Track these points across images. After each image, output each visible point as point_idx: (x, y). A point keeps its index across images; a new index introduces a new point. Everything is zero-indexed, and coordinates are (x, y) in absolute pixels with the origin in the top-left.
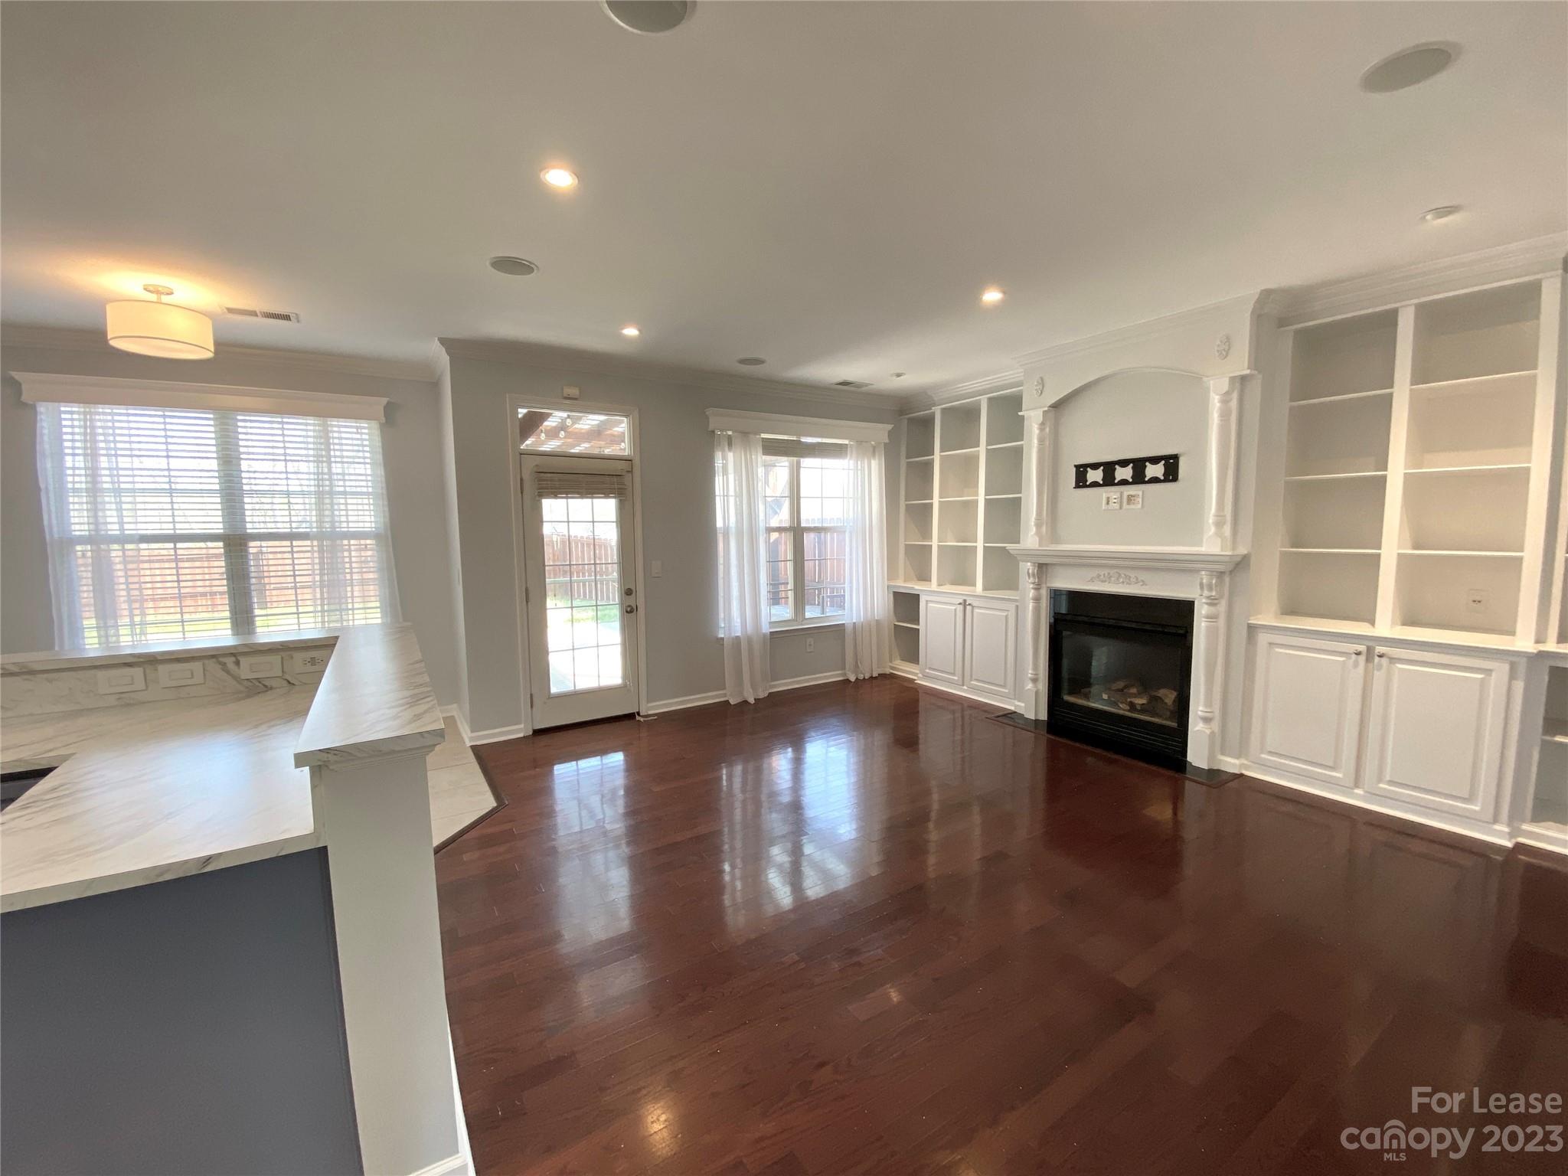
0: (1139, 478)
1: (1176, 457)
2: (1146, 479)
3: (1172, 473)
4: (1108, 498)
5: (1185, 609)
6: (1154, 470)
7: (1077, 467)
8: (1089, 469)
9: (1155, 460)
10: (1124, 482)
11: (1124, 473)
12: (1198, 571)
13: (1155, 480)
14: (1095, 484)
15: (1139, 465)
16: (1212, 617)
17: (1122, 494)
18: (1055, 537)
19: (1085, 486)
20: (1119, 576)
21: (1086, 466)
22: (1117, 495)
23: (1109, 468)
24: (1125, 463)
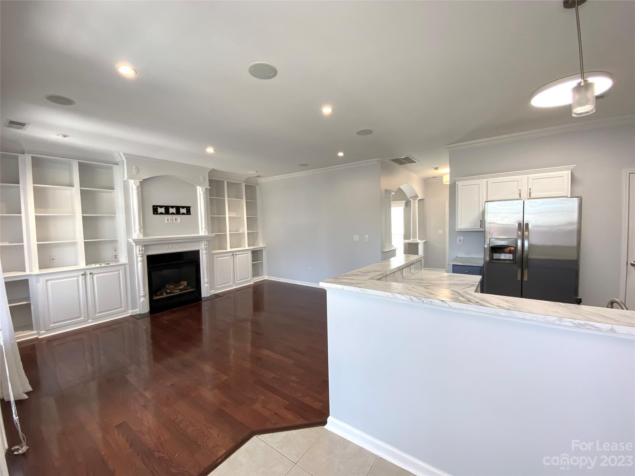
0: (178, 213)
1: (189, 207)
2: (181, 213)
3: (188, 212)
4: (168, 219)
5: (197, 253)
6: (183, 211)
7: (154, 206)
8: (158, 207)
9: (183, 207)
10: (173, 214)
11: (172, 210)
12: (202, 241)
13: (183, 214)
14: (161, 213)
15: (178, 208)
16: (206, 253)
17: (173, 218)
18: (145, 234)
19: (157, 214)
20: (177, 245)
21: (157, 206)
22: (171, 218)
23: (167, 208)
24: (172, 207)
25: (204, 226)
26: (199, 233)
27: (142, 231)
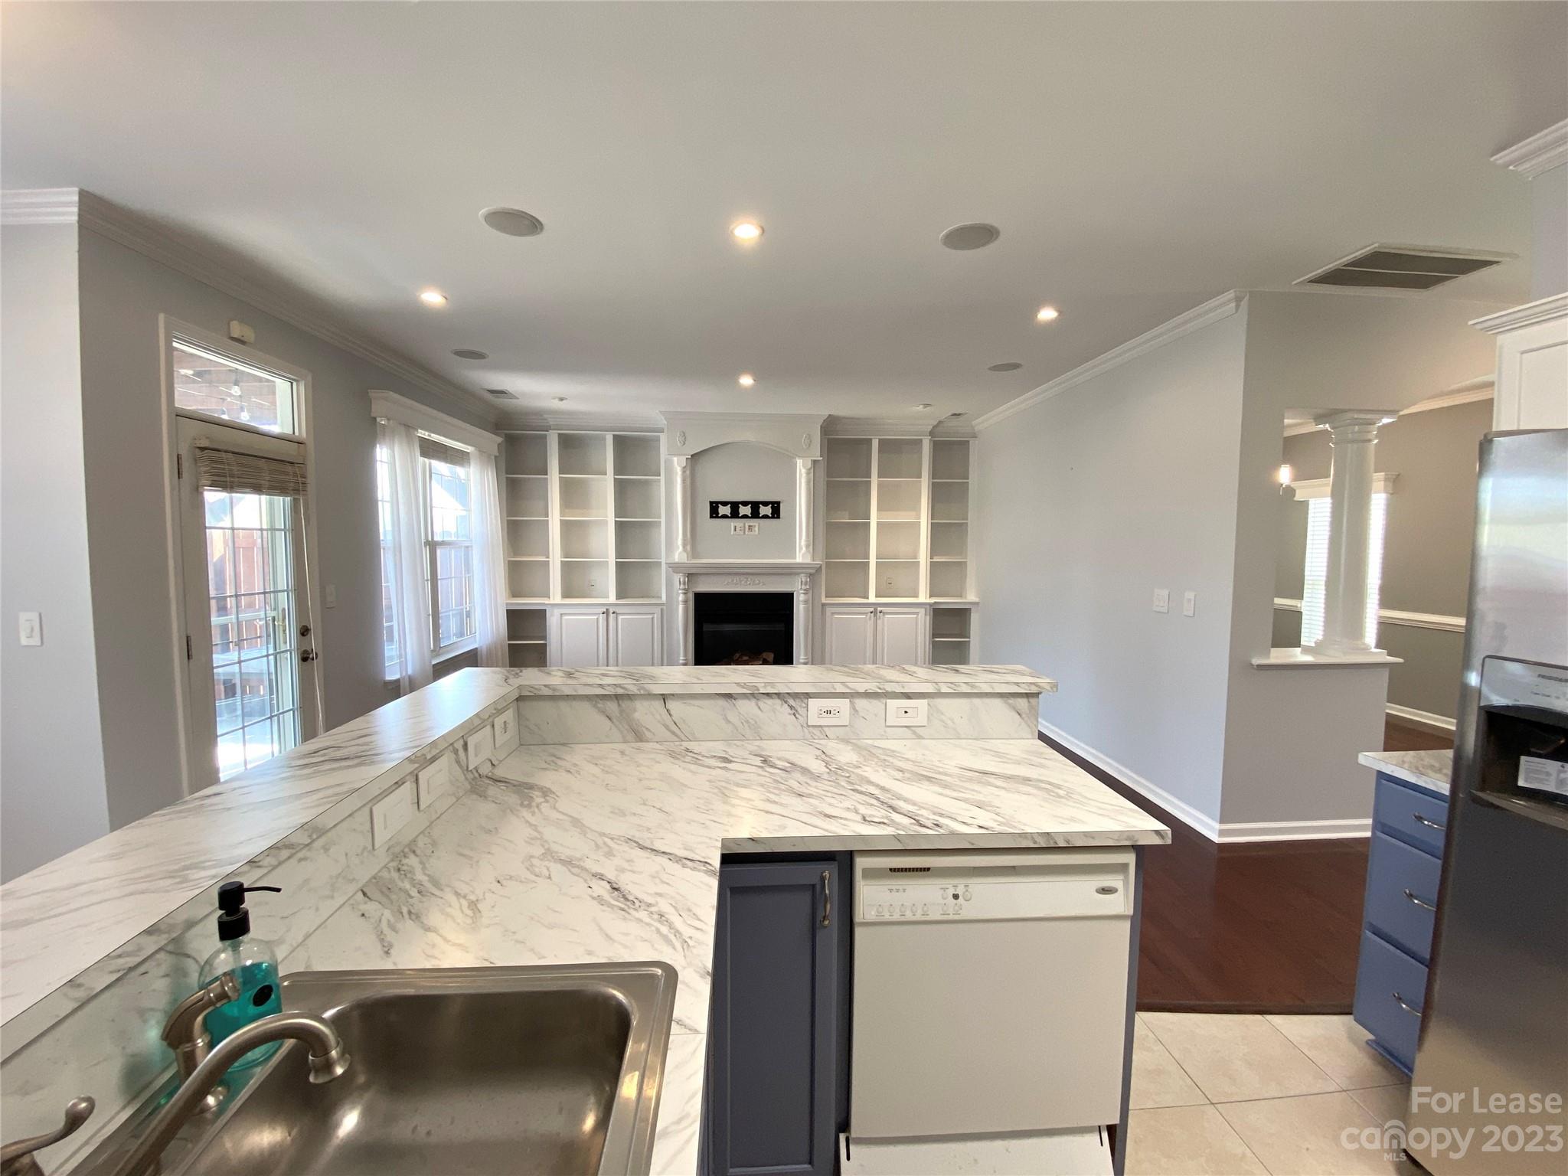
0: (755, 514)
1: (778, 503)
2: (761, 516)
3: (776, 512)
4: (735, 527)
5: (787, 599)
6: (765, 510)
7: (712, 503)
8: (719, 505)
9: (766, 504)
10: (745, 517)
11: (745, 510)
12: (798, 574)
13: (765, 517)
14: (725, 516)
15: (755, 506)
16: (806, 602)
17: (744, 524)
18: (694, 553)
19: (717, 517)
20: (747, 580)
21: (717, 503)
22: (742, 525)
23: (735, 506)
24: (745, 504)
25: (803, 543)
26: (795, 558)
27: (688, 548)
